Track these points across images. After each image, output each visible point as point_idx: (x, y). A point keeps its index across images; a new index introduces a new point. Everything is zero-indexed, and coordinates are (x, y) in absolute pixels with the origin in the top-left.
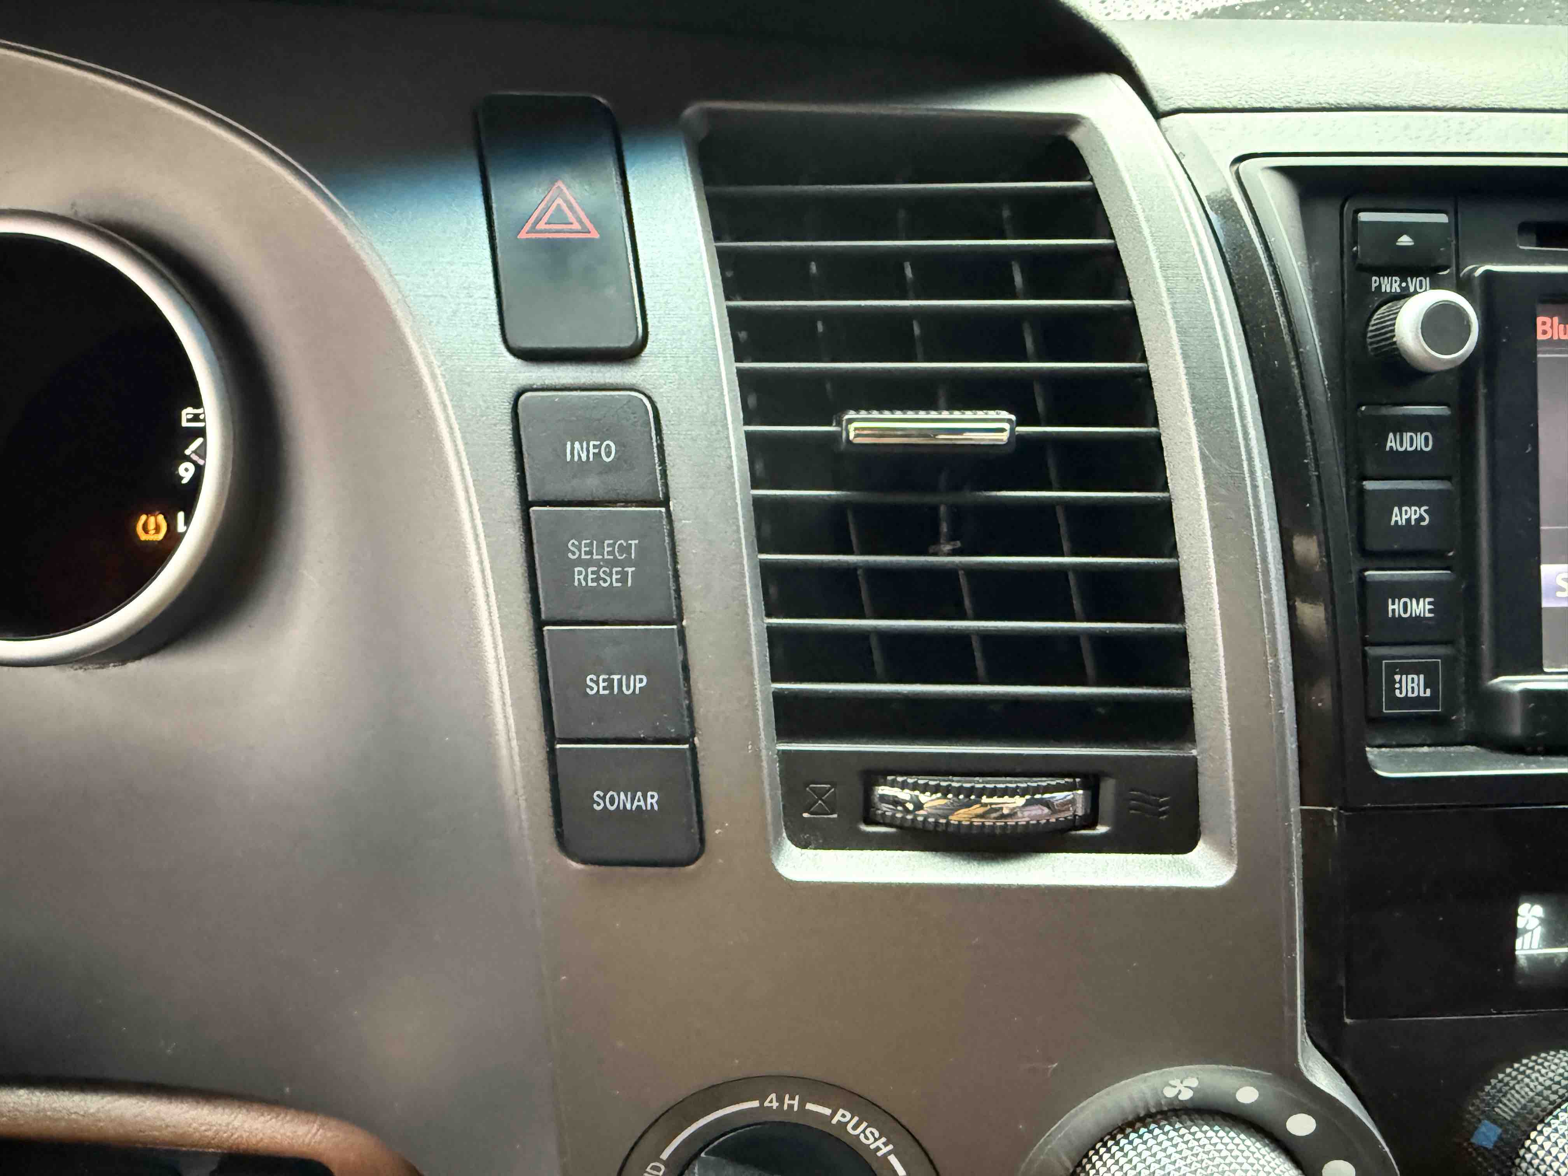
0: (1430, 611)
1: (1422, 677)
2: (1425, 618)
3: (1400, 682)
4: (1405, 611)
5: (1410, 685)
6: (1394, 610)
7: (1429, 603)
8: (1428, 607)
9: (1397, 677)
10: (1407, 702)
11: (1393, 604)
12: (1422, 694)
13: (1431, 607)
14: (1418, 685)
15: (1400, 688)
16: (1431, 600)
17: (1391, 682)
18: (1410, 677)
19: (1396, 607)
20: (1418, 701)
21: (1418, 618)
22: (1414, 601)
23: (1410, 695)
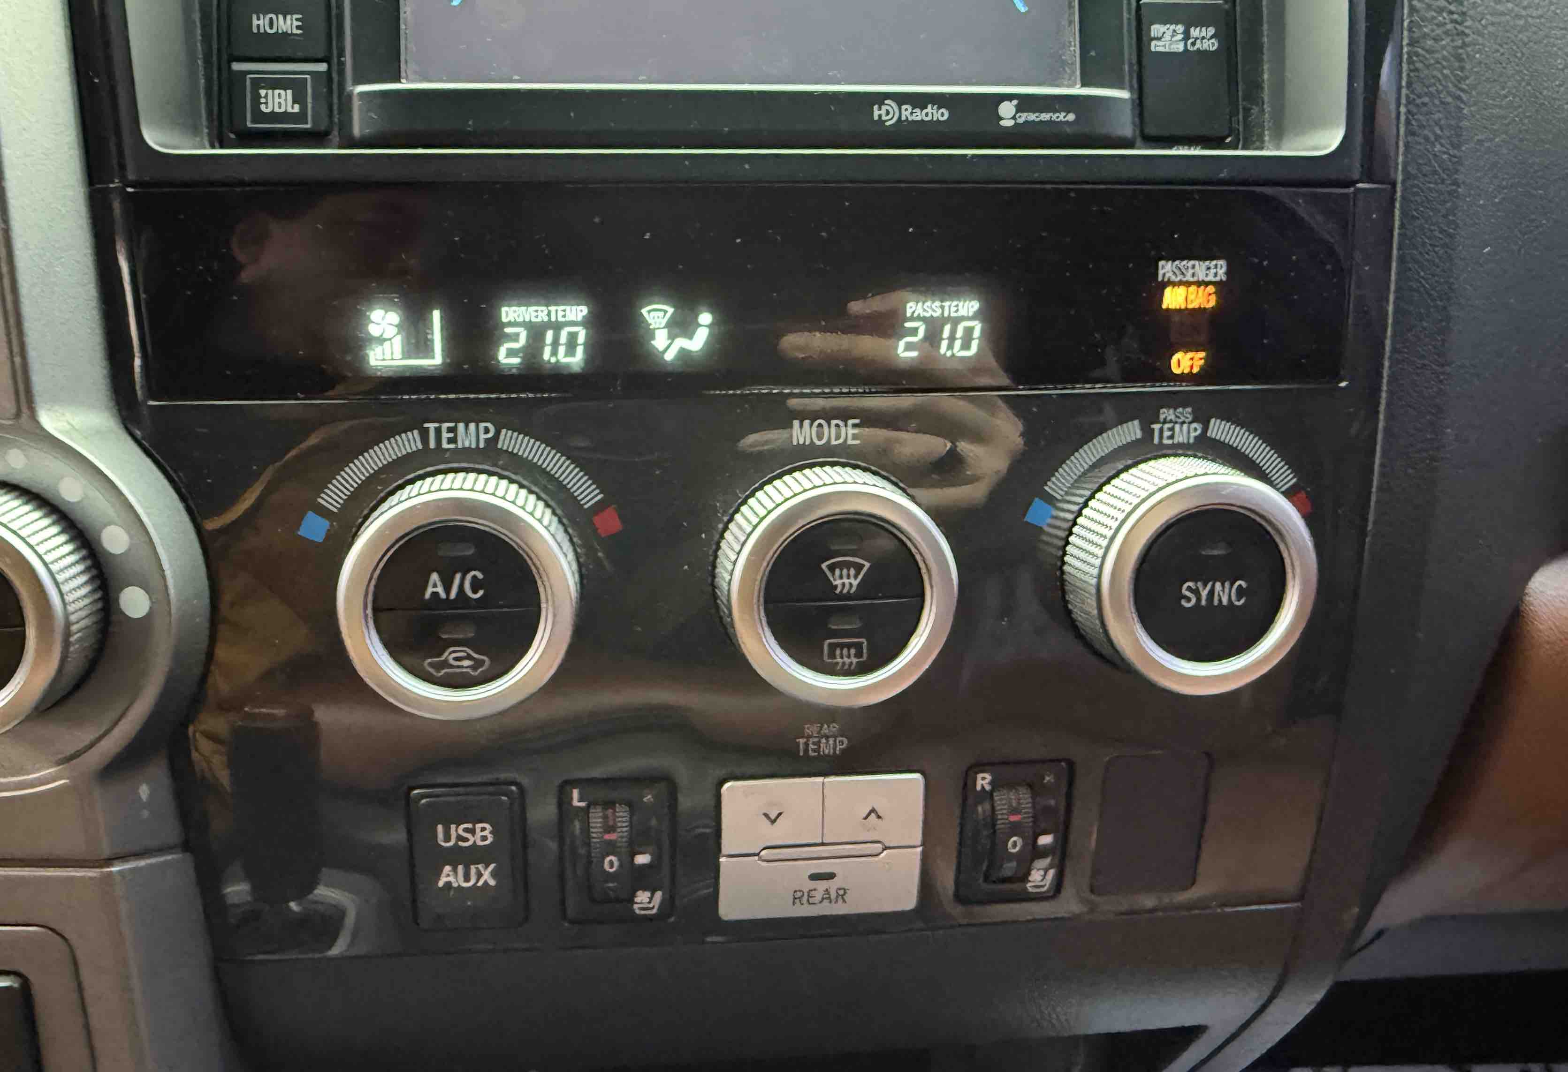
0: (298, 27)
1: (289, 92)
2: (292, 34)
3: (266, 96)
4: (271, 27)
5: (277, 100)
6: (258, 26)
7: (297, 20)
8: (296, 23)
9: (263, 92)
10: (274, 117)
11: (258, 19)
12: (290, 110)
13: (300, 24)
14: (286, 100)
15: (266, 103)
16: (300, 16)
17: (256, 98)
18: (277, 92)
19: (261, 22)
20: (285, 117)
21: (285, 34)
22: (281, 17)
23: (277, 110)
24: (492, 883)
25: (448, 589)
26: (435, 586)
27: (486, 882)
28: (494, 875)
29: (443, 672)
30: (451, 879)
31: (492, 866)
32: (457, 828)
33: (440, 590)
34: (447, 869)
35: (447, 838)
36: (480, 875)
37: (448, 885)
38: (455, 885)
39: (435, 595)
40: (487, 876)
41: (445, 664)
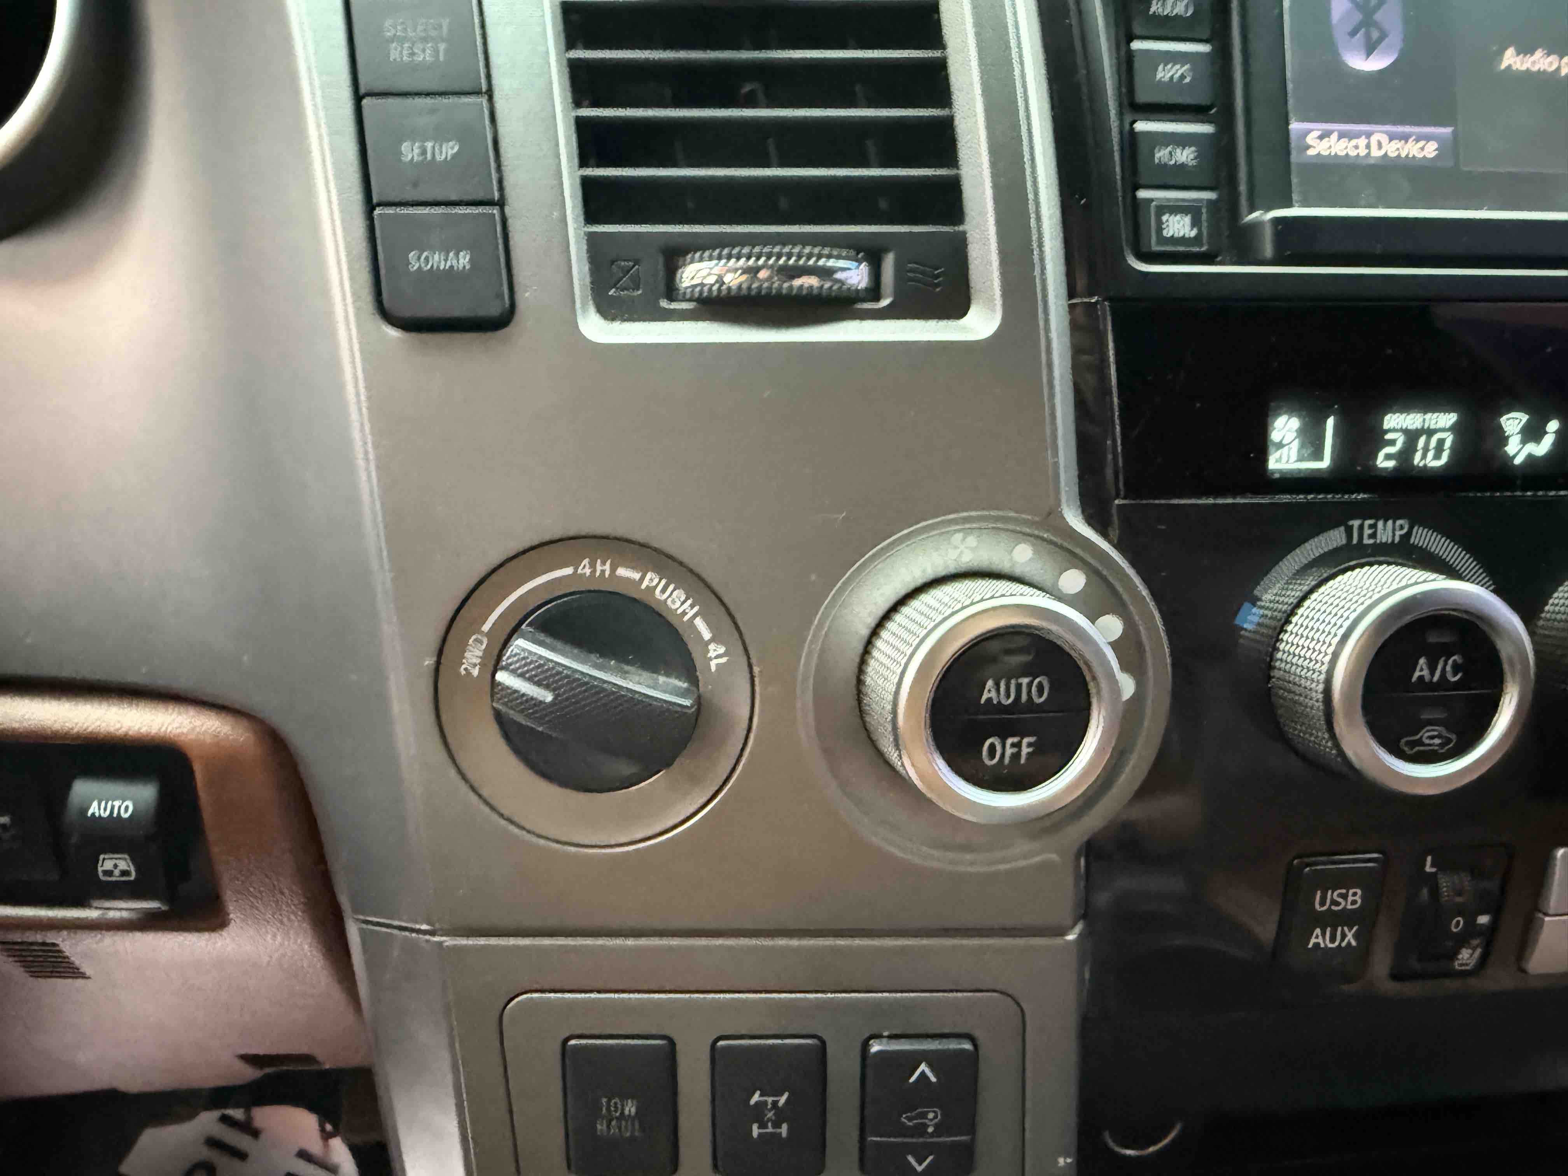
0: (1193, 159)
1: (1188, 218)
2: (1188, 165)
3: (1168, 221)
4: (1171, 158)
5: (1177, 225)
6: (1160, 157)
7: (1193, 152)
8: (1191, 155)
9: (1163, 218)
11: (1160, 152)
12: (1188, 235)
13: (1194, 155)
14: (1184, 225)
15: (1168, 228)
16: (1195, 150)
17: (1159, 223)
18: (1175, 218)
19: (1162, 154)
20: (1184, 240)
21: (1181, 164)
22: (1180, 150)
23: (1177, 234)
24: (1354, 943)
25: (1432, 673)
26: (1422, 670)
27: (1349, 943)
28: (1356, 936)
29: (1417, 749)
30: (1320, 940)
31: (1355, 929)
32: (1333, 893)
33: (1426, 673)
34: (1318, 931)
35: (1322, 903)
36: (1344, 936)
37: (1317, 945)
38: (1322, 945)
39: (1421, 678)
40: (1350, 936)
41: (1420, 742)
